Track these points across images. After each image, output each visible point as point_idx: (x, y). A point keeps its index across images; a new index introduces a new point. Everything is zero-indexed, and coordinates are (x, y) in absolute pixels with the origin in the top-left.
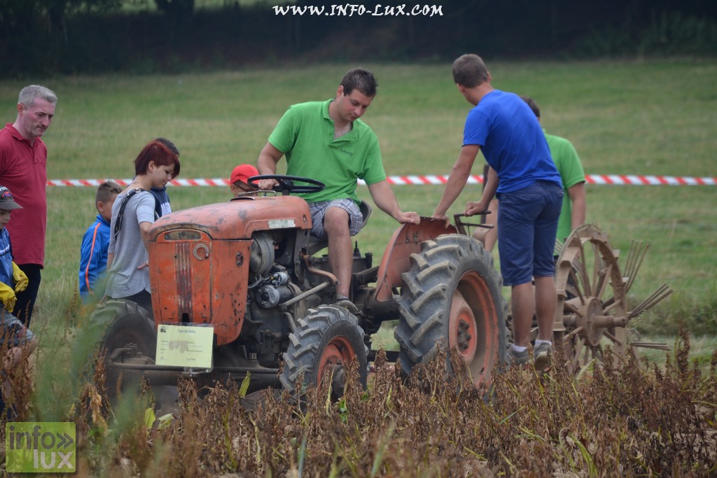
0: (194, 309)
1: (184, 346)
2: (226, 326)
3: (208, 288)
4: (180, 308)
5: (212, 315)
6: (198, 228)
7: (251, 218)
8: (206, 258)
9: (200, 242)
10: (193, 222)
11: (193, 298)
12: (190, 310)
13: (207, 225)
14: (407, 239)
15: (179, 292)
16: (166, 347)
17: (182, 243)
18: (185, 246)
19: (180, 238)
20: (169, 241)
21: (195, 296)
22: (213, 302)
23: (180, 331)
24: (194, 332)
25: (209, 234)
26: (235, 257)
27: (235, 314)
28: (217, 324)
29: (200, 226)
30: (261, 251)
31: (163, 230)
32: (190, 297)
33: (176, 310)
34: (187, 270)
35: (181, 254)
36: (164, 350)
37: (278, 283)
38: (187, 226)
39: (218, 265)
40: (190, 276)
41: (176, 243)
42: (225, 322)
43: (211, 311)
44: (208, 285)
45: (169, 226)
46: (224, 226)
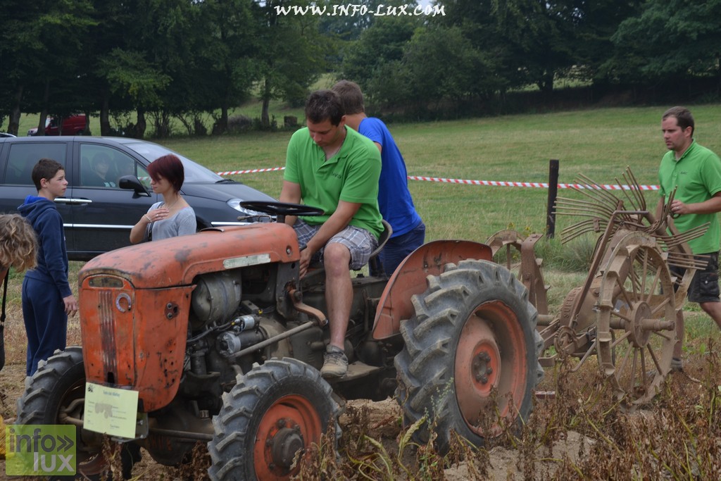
0: (118, 369)
1: (107, 410)
2: (153, 389)
3: (132, 345)
4: (105, 365)
5: (136, 376)
6: (120, 274)
7: (194, 259)
8: (129, 310)
9: (122, 291)
10: (115, 268)
11: (118, 355)
12: (115, 369)
13: (130, 271)
14: (425, 263)
15: (104, 348)
16: (93, 409)
17: (105, 291)
18: (108, 294)
19: (103, 286)
20: (93, 287)
21: (120, 353)
22: (137, 362)
23: (105, 393)
24: (118, 395)
25: (130, 282)
26: (164, 308)
27: (166, 375)
28: (142, 388)
29: (122, 272)
30: (210, 296)
31: (88, 274)
32: (115, 354)
33: (101, 367)
34: (110, 323)
35: (103, 304)
36: (91, 412)
37: (240, 329)
38: (109, 272)
39: (142, 319)
40: (114, 330)
41: (99, 290)
42: (152, 385)
43: (135, 372)
44: (132, 342)
45: (93, 270)
46: (150, 272)
